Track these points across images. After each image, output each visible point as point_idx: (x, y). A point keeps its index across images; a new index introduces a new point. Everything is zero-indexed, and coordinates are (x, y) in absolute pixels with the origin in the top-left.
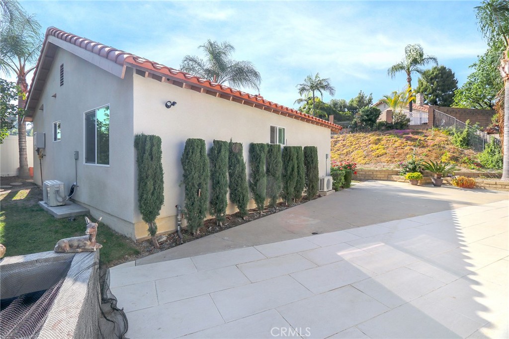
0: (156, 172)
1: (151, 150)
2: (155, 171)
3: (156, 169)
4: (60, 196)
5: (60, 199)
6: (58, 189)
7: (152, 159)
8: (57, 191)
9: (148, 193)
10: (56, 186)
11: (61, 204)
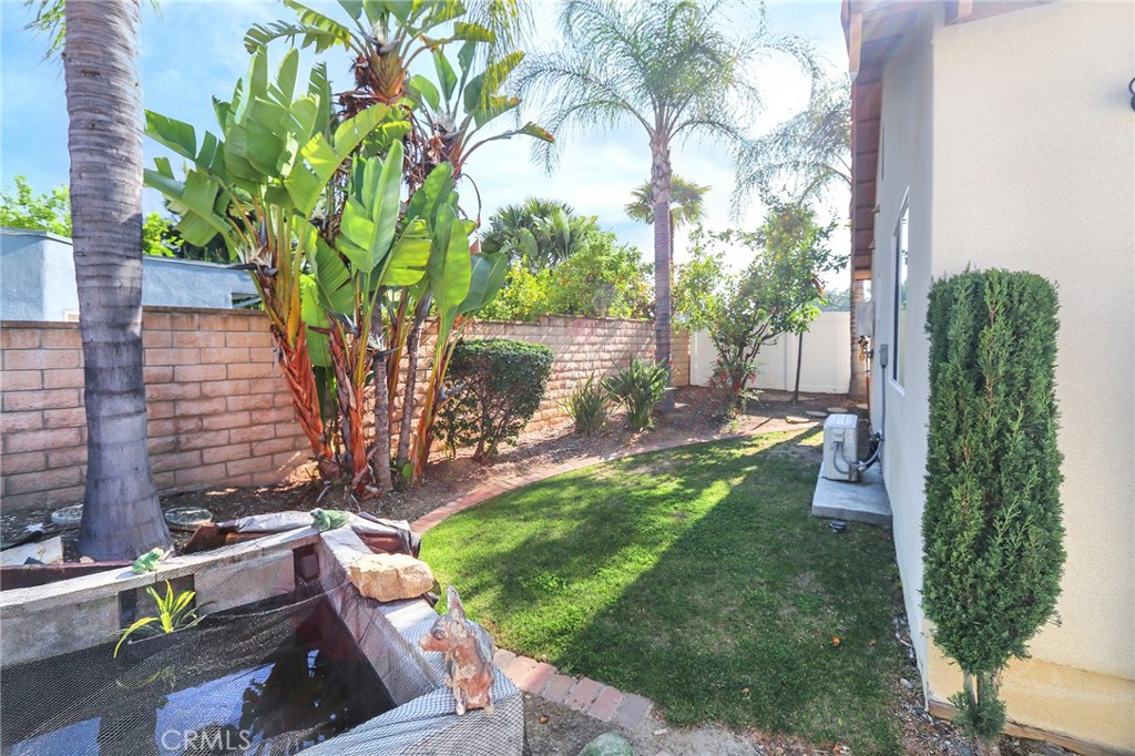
0: (1005, 450)
1: (974, 344)
2: (995, 445)
3: (999, 435)
4: (844, 458)
5: (844, 467)
6: (840, 440)
7: (980, 383)
8: (838, 443)
9: (952, 535)
10: (835, 431)
11: (846, 477)
